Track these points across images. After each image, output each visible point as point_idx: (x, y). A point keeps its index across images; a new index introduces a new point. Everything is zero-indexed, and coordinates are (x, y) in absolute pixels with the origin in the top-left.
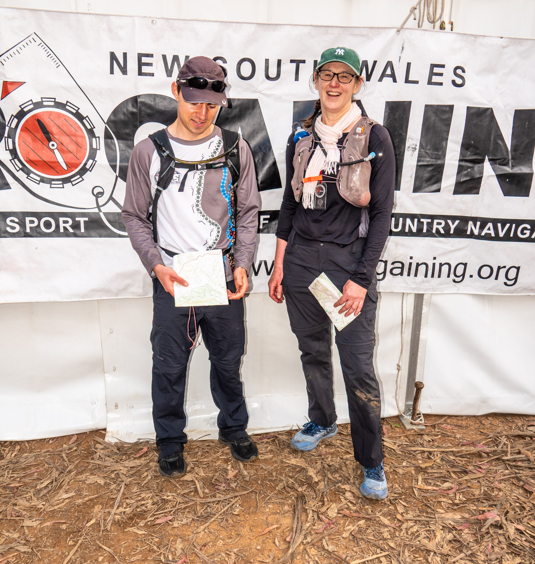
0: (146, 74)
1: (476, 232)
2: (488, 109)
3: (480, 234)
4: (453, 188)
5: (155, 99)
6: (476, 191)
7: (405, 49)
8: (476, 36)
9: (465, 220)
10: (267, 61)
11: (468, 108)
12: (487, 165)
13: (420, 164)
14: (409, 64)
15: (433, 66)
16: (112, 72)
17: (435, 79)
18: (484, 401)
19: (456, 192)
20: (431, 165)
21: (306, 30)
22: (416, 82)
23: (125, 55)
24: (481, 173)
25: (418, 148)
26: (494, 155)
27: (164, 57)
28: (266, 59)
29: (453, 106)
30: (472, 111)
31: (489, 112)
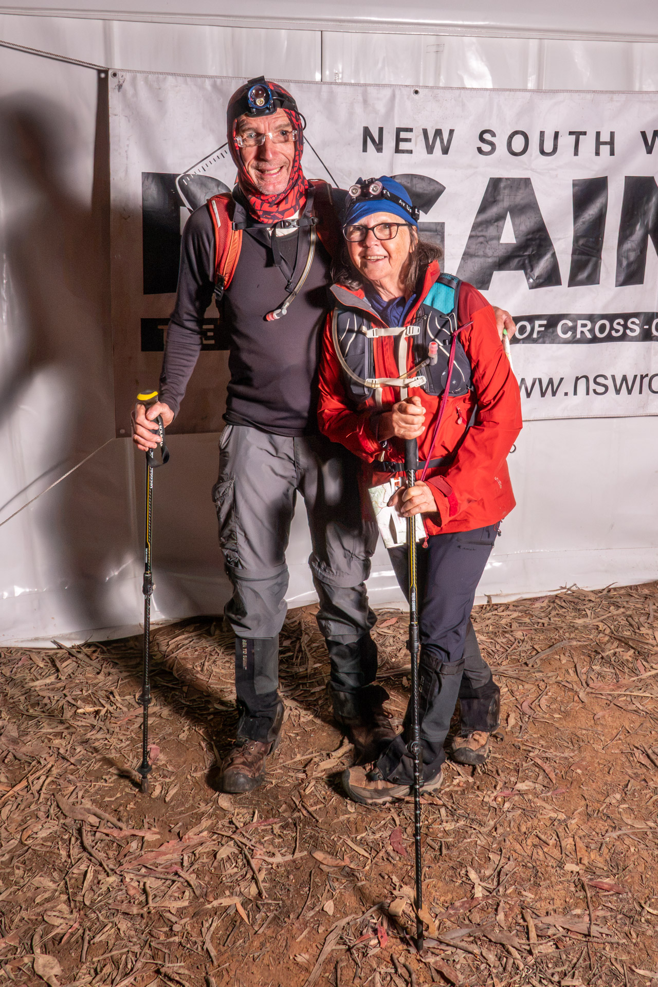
0: (403, 152)
5: (412, 180)
10: (542, 134)
16: (365, 150)
21: (587, 97)
23: (381, 130)
27: (425, 132)
28: (541, 132)
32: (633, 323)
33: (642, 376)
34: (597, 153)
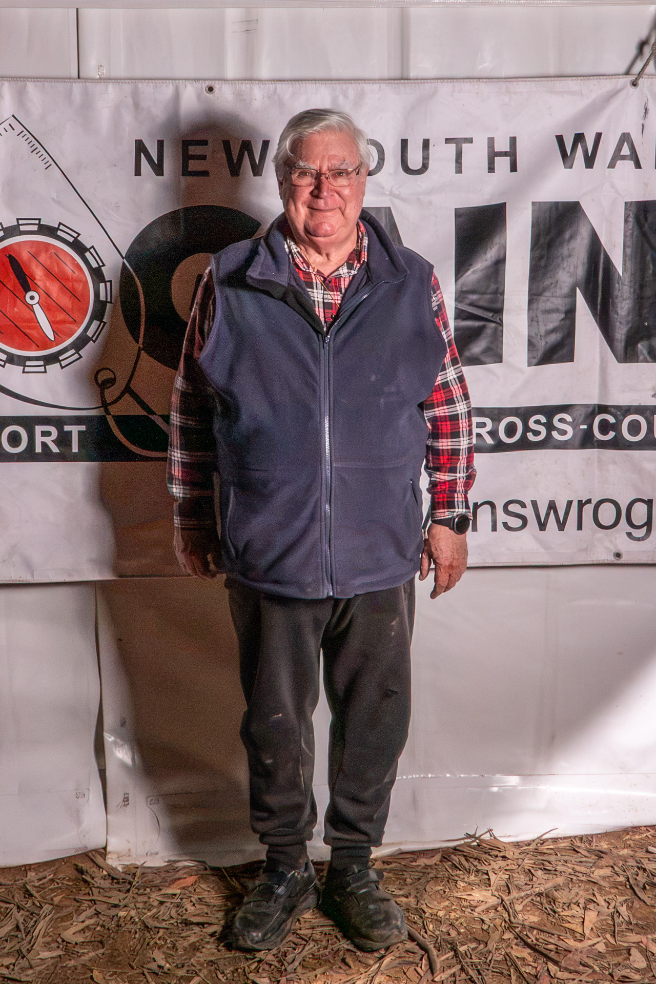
0: (195, 174)
7: (650, 112)
10: (404, 142)
16: (138, 172)
23: (161, 144)
27: (226, 144)
28: (402, 140)
32: (561, 420)
33: (580, 502)
34: (491, 169)
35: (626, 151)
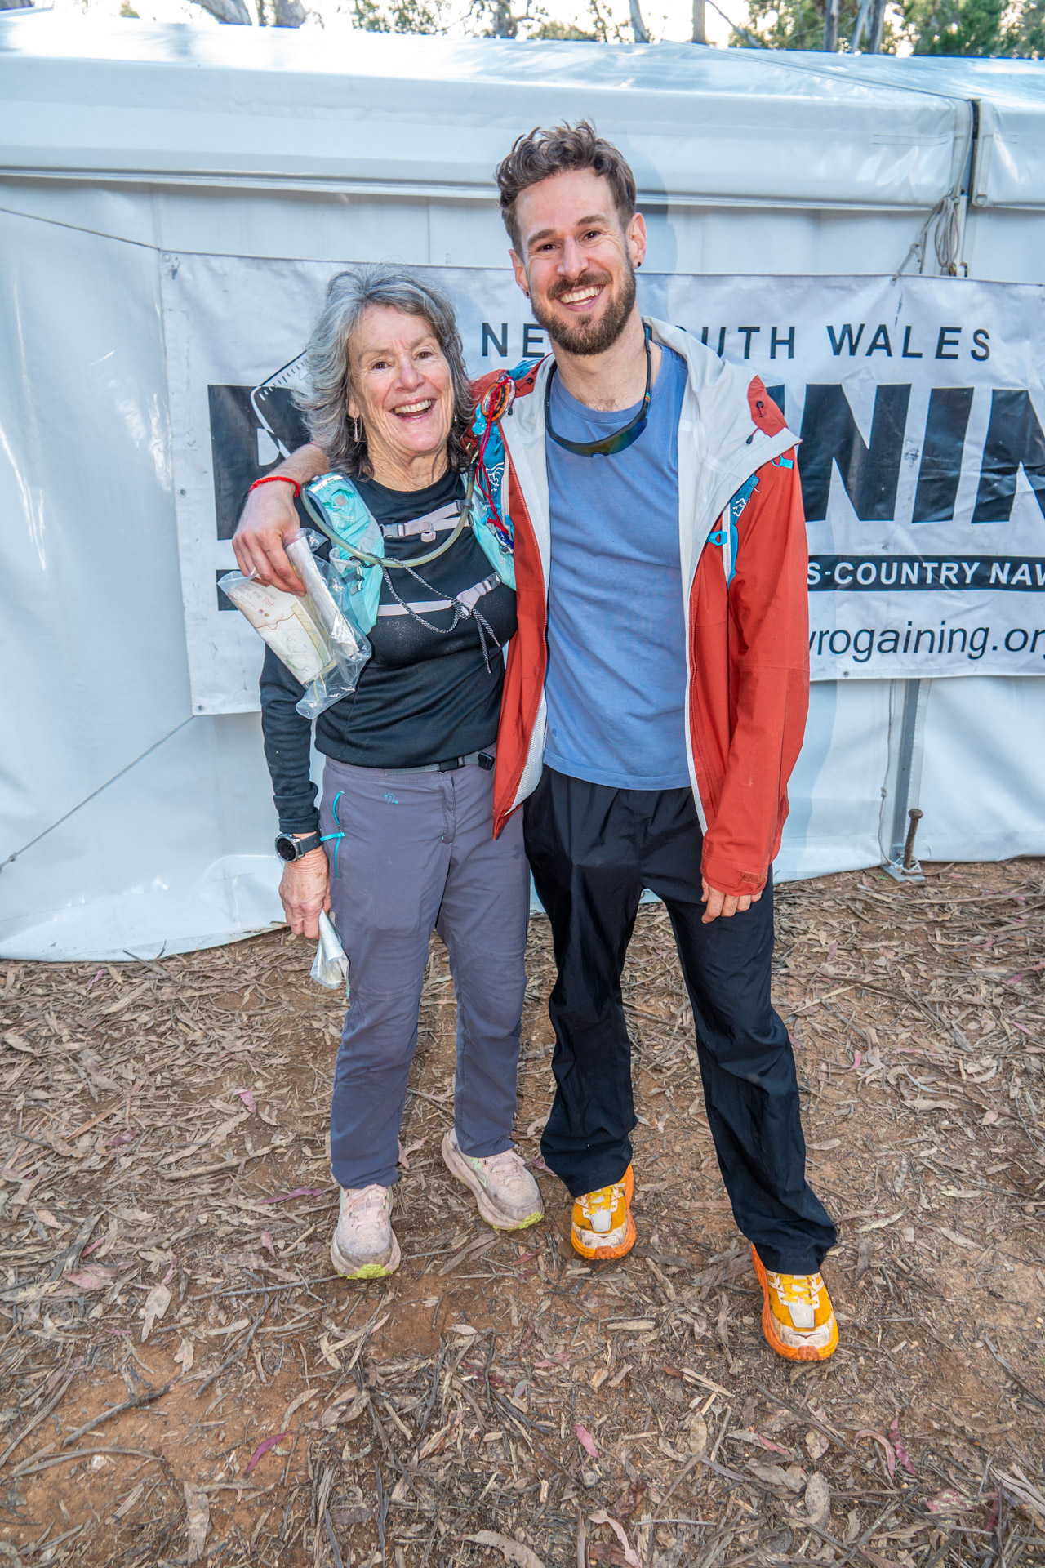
1: (1003, 579)
2: (1021, 392)
3: (1009, 581)
4: (971, 514)
6: (1004, 516)
7: (903, 307)
8: (1004, 284)
9: (987, 561)
10: (705, 328)
11: (994, 391)
12: (1021, 476)
13: (923, 478)
14: (908, 329)
15: (944, 330)
16: (485, 354)
17: (947, 349)
18: (1010, 838)
19: (975, 520)
20: (941, 480)
21: (761, 283)
22: (919, 355)
23: (504, 326)
24: (1013, 489)
25: (920, 454)
26: (1032, 461)
29: (972, 389)
30: (1000, 396)
31: (1023, 396)
33: (821, 632)
34: (773, 357)
35: (881, 341)
